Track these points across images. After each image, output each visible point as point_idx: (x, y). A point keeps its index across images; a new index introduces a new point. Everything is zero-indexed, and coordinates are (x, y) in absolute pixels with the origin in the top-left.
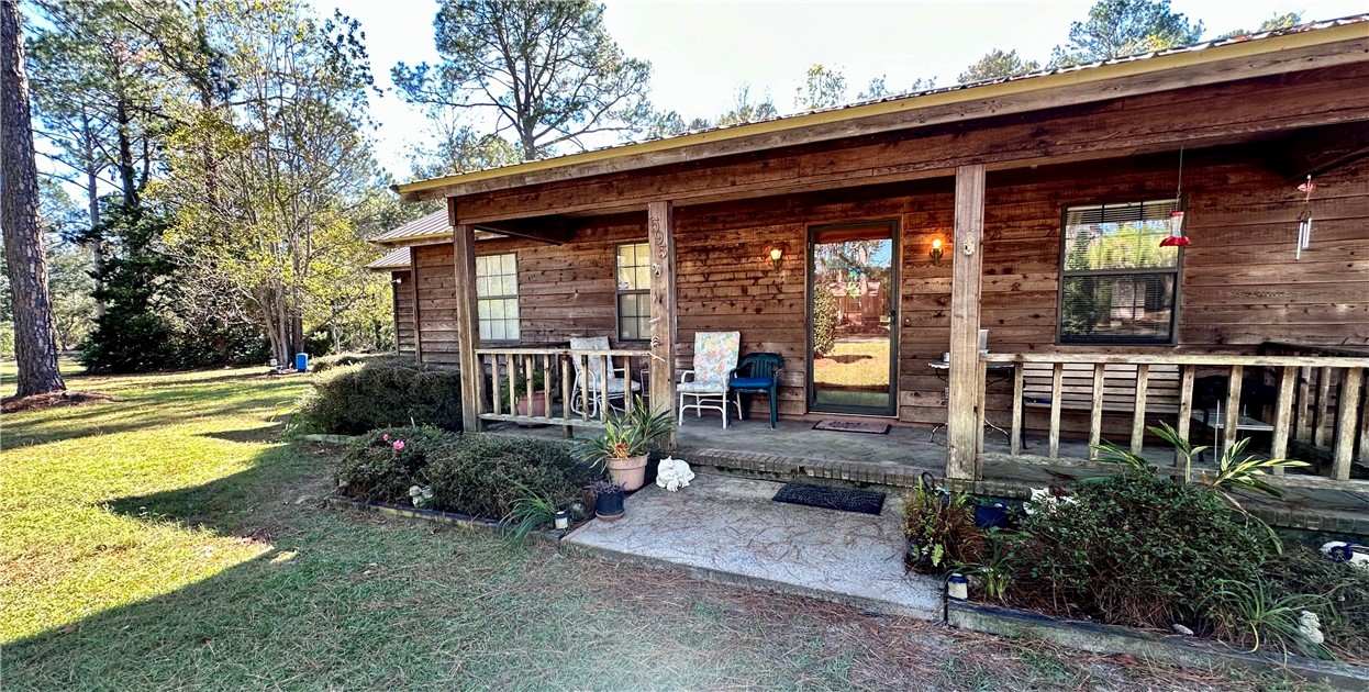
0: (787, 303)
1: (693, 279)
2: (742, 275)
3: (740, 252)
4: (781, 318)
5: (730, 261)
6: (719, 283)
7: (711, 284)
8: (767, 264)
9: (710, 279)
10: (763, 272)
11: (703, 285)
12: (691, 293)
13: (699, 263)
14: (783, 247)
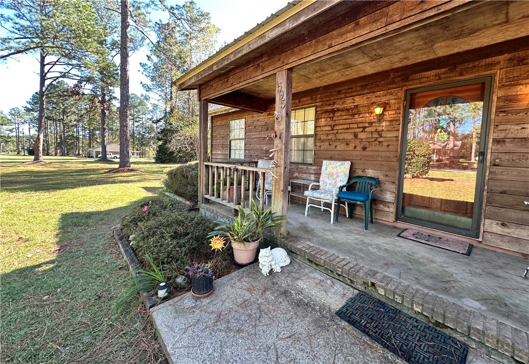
0: (385, 144)
1: (324, 129)
2: (355, 126)
3: (354, 111)
4: (380, 154)
5: (348, 117)
6: (340, 131)
7: (335, 132)
8: (372, 118)
9: (335, 128)
10: (369, 123)
11: (330, 132)
12: (323, 137)
13: (329, 119)
14: (385, 106)
